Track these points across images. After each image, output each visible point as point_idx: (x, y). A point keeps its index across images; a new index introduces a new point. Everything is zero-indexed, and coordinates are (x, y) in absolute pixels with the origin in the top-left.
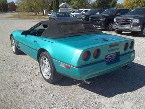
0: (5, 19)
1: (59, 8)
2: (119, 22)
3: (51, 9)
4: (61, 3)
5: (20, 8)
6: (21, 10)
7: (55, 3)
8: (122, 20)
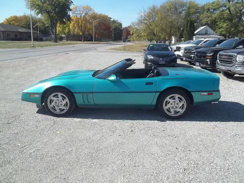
0: (107, 52)
1: (195, 35)
2: (222, 59)
3: (181, 37)
4: (198, 27)
5: (134, 35)
6: (135, 39)
7: (187, 27)
8: (224, 57)
